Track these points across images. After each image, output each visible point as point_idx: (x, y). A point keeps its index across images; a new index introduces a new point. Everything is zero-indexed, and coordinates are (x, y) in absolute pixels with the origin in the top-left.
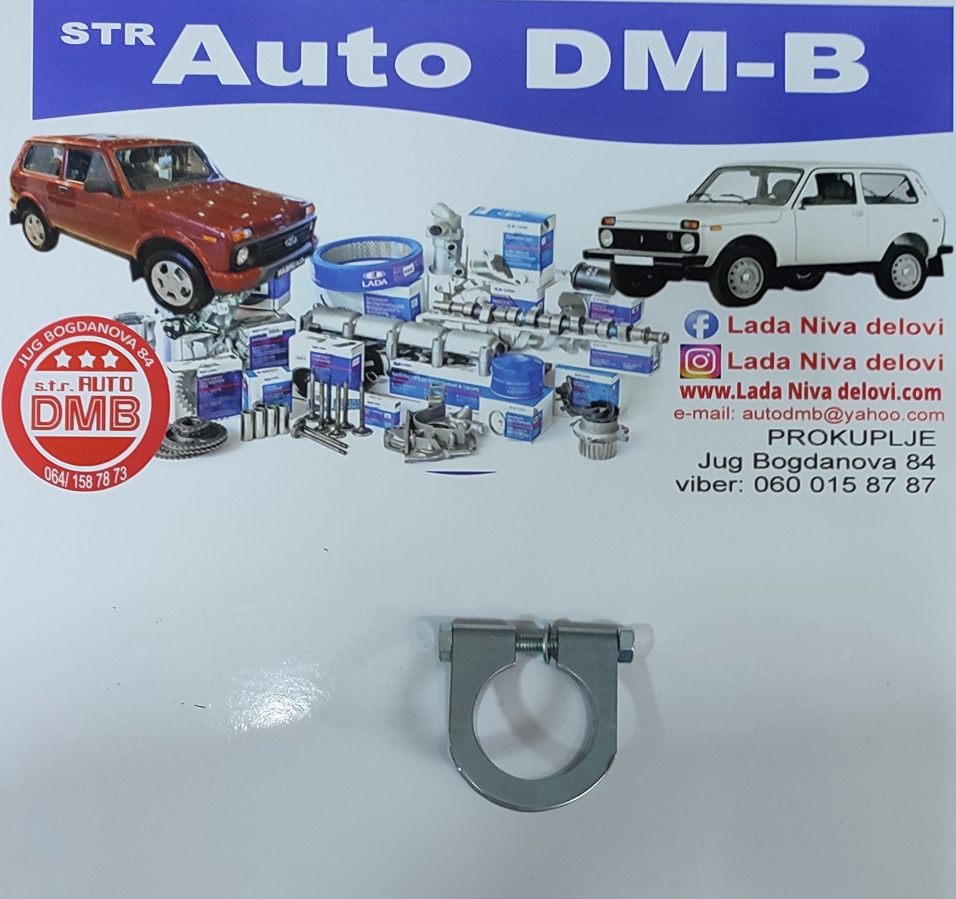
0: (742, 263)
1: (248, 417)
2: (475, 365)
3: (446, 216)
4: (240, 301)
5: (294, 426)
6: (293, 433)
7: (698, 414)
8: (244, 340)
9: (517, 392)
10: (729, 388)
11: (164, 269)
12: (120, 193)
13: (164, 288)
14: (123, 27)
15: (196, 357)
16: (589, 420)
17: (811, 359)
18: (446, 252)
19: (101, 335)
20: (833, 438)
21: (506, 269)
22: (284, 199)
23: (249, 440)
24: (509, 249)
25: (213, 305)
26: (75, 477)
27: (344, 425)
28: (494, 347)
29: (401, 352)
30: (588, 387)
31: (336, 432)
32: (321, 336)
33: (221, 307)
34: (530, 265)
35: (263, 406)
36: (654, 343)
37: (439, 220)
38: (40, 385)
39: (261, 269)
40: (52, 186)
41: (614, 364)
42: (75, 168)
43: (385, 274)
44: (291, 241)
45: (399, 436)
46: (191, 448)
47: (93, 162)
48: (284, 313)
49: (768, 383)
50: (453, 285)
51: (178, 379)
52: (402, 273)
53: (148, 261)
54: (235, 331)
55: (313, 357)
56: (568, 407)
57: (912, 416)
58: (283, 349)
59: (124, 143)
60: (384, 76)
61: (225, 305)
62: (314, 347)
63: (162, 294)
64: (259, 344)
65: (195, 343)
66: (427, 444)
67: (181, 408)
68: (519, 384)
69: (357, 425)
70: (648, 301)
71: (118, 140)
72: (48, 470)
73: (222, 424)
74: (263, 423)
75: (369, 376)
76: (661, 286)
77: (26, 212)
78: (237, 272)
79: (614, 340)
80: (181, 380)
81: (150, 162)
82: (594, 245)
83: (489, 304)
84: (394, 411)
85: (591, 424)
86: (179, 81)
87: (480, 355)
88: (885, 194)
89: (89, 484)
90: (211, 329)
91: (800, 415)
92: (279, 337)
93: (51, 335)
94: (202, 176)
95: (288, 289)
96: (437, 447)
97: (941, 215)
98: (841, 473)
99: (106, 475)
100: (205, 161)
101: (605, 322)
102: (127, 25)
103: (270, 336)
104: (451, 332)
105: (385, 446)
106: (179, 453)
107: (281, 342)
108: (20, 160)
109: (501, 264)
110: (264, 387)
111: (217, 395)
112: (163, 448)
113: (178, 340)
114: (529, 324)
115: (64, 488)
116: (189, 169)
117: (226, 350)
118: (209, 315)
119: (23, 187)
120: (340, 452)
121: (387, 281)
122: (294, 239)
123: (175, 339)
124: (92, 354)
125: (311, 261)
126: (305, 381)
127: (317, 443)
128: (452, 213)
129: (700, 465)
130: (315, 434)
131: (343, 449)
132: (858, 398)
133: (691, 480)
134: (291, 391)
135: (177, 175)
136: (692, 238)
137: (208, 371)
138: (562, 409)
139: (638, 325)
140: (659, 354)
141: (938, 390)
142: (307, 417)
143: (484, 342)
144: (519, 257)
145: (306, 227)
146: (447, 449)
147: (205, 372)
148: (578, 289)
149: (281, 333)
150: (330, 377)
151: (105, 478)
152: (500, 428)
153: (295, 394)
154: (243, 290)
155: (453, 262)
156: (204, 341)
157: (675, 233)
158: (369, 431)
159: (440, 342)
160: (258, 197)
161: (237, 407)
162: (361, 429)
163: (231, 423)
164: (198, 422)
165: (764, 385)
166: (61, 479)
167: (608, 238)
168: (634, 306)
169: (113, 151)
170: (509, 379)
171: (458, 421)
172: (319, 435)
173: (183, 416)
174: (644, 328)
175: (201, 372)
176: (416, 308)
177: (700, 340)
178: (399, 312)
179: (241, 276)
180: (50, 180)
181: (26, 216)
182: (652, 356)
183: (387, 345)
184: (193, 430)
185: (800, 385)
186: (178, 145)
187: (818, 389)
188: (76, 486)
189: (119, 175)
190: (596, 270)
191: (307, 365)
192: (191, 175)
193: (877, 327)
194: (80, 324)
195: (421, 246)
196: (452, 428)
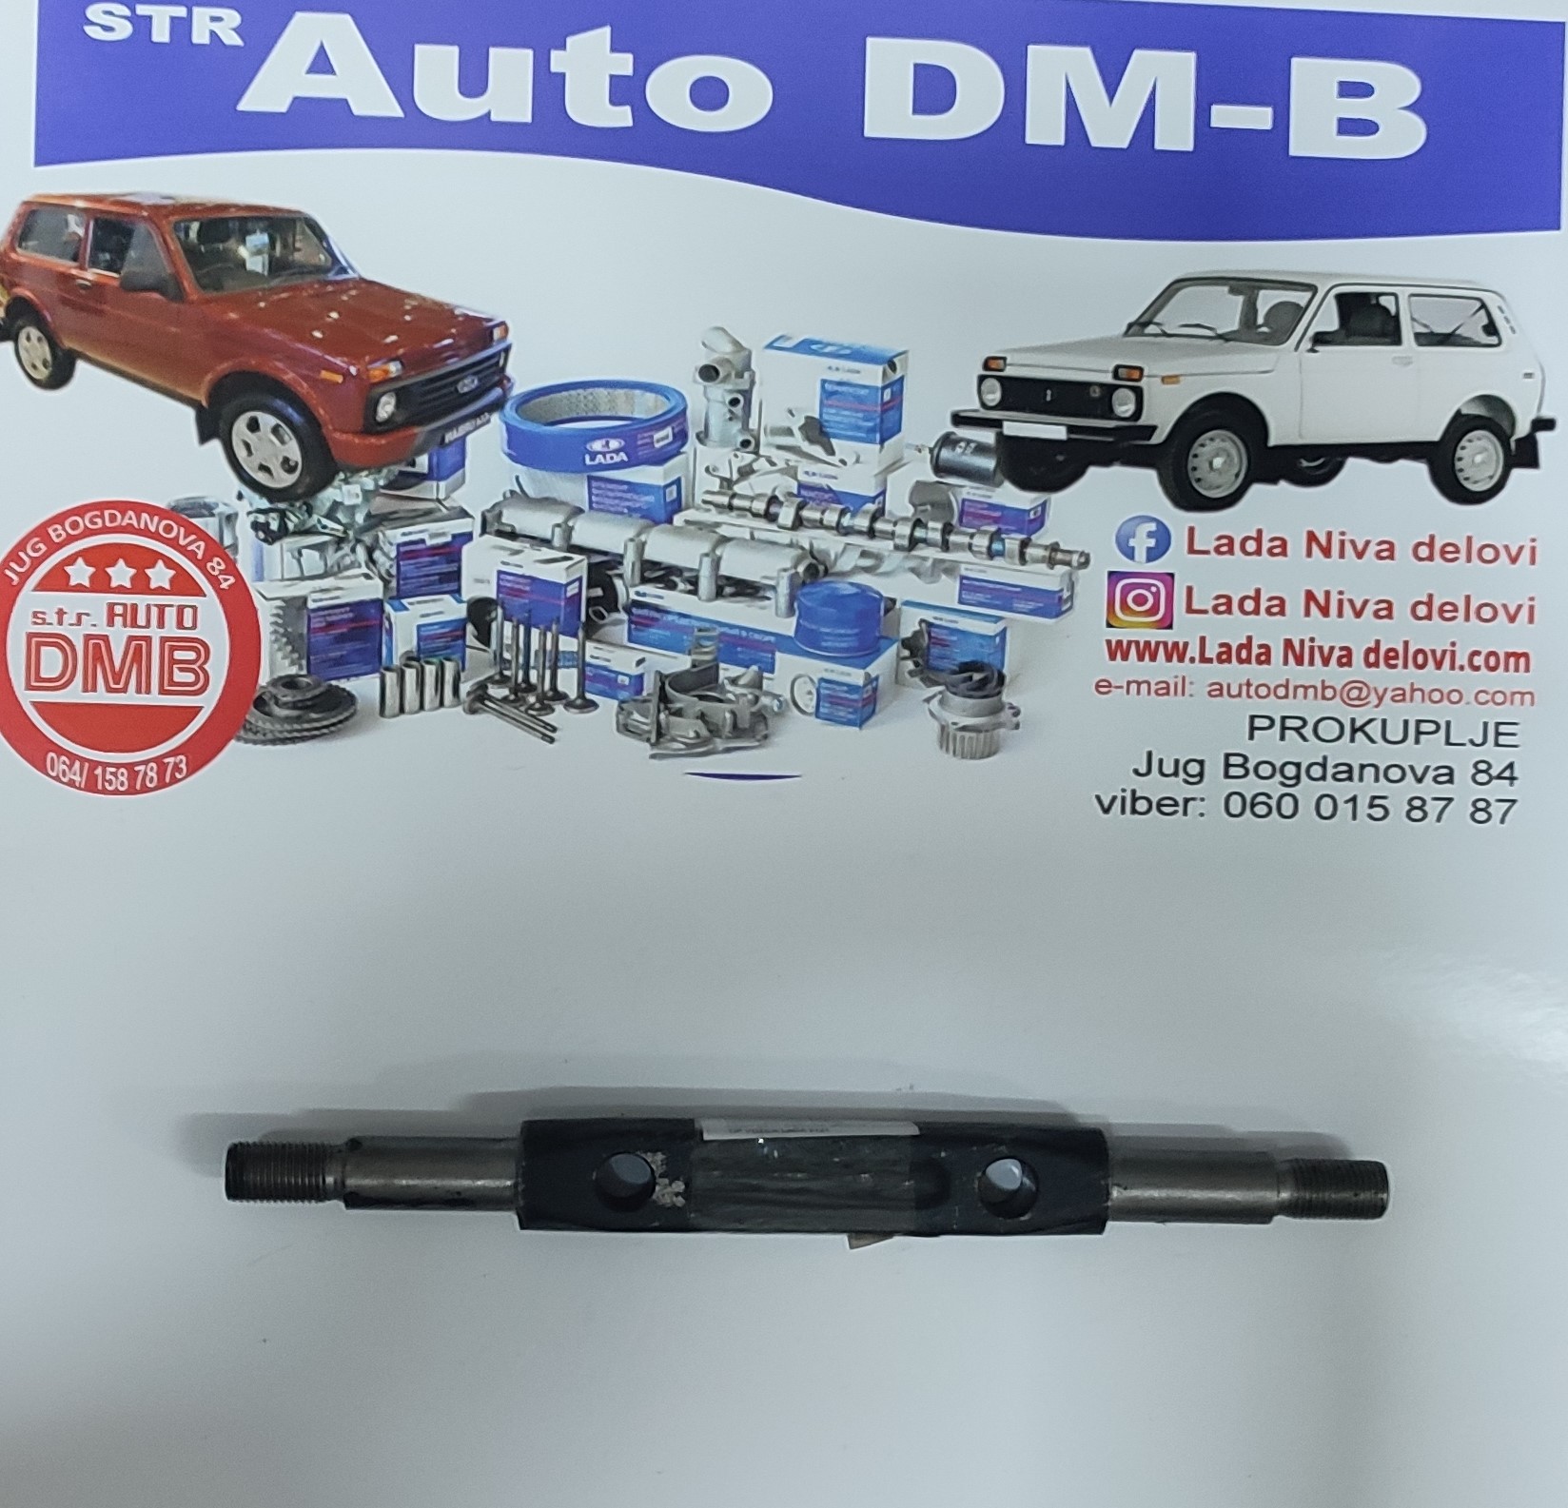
0: (1212, 439)
1: (391, 678)
2: (768, 599)
3: (727, 348)
4: (381, 483)
5: (469, 694)
6: (466, 705)
7: (1134, 687)
8: (385, 550)
9: (837, 645)
10: (1186, 645)
11: (254, 425)
12: (179, 295)
13: (253, 457)
14: (190, 12)
15: (306, 574)
16: (955, 694)
17: (1322, 601)
18: (725, 409)
19: (145, 533)
20: (1354, 731)
21: (825, 439)
22: (457, 312)
23: (394, 716)
24: (831, 406)
25: (335, 488)
26: (99, 771)
27: (550, 694)
28: (801, 569)
29: (646, 574)
30: (954, 638)
31: (537, 706)
32: (515, 545)
33: (349, 492)
34: (863, 435)
35: (417, 660)
36: (1067, 568)
37: (716, 356)
38: (40, 615)
39: (417, 430)
40: (65, 278)
41: (997, 602)
42: (104, 250)
43: (623, 443)
44: (468, 384)
45: (643, 716)
46: (296, 726)
47: (135, 241)
48: (455, 505)
49: (1250, 639)
50: (736, 464)
51: (275, 611)
52: (653, 443)
53: (226, 411)
54: (373, 532)
55: (502, 580)
56: (922, 672)
57: (1483, 697)
58: (453, 565)
59: (187, 210)
60: (627, 109)
61: (356, 489)
62: (504, 563)
63: (251, 468)
64: (410, 555)
65: (304, 551)
66: (687, 728)
67: (280, 659)
68: (842, 631)
69: (573, 694)
70: (1056, 498)
71: (178, 204)
72: (52, 759)
73: (348, 689)
74: (417, 689)
75: (595, 612)
76: (1078, 474)
77: (20, 322)
78: (378, 434)
79: (998, 561)
80: (281, 612)
81: (231, 244)
82: (971, 404)
83: (794, 499)
84: (635, 671)
85: (957, 700)
86: (283, 107)
87: (778, 583)
88: (1449, 330)
89: (122, 784)
90: (333, 529)
91: (1301, 691)
92: (446, 545)
93: (61, 531)
94: (319, 270)
95: (463, 465)
96: (704, 732)
97: (1538, 367)
98: (1366, 788)
99: (152, 769)
100: (325, 244)
101: (985, 532)
102: (196, 10)
103: (430, 542)
104: (731, 543)
105: (618, 730)
106: (274, 735)
107: (449, 553)
108: (12, 233)
109: (817, 431)
110: (419, 627)
111: (341, 639)
112: (248, 726)
113: (277, 546)
114: (860, 533)
115: (80, 788)
116: (297, 256)
117: (357, 565)
118: (328, 504)
119: (17, 280)
120: (542, 739)
121: (627, 454)
122: (473, 381)
123: (270, 544)
124: (129, 564)
125: (500, 418)
126: (488, 618)
127: (507, 724)
128: (736, 343)
129: (1136, 772)
130: (501, 707)
131: (548, 733)
132: (1395, 666)
133: (1120, 795)
134: (464, 637)
135: (276, 266)
136: (1131, 395)
137: (326, 599)
138: (911, 673)
139: (1038, 538)
140: (1072, 586)
141: (1526, 655)
142: (490, 679)
143: (785, 560)
144: (846, 420)
145: (495, 360)
146: (720, 737)
147: (321, 600)
148: (941, 477)
149: (449, 539)
150: (530, 611)
151: (150, 774)
152: (809, 703)
153: (471, 641)
154: (385, 466)
155: (736, 426)
156: (319, 547)
157: (1102, 385)
158: (593, 705)
159: (713, 561)
160: (414, 308)
161: (373, 660)
162: (579, 702)
163: (364, 687)
164: (308, 684)
165: (1244, 641)
166: (75, 774)
167: (993, 392)
168: (1035, 504)
169: (169, 223)
170: (826, 622)
171: (739, 691)
172: (509, 710)
173: (282, 674)
174: (1048, 542)
175: (315, 601)
176: (673, 502)
177: (1140, 564)
178: (645, 508)
179: (383, 442)
180: (61, 269)
181: (21, 328)
182: (1062, 590)
183: (625, 562)
184: (299, 698)
185: (1302, 642)
186: (280, 215)
187: (1332, 649)
188: (100, 787)
189: (178, 262)
190: (973, 445)
191: (493, 595)
192: (302, 266)
193: (1429, 550)
194: (110, 514)
195: (684, 398)
196: (730, 701)
